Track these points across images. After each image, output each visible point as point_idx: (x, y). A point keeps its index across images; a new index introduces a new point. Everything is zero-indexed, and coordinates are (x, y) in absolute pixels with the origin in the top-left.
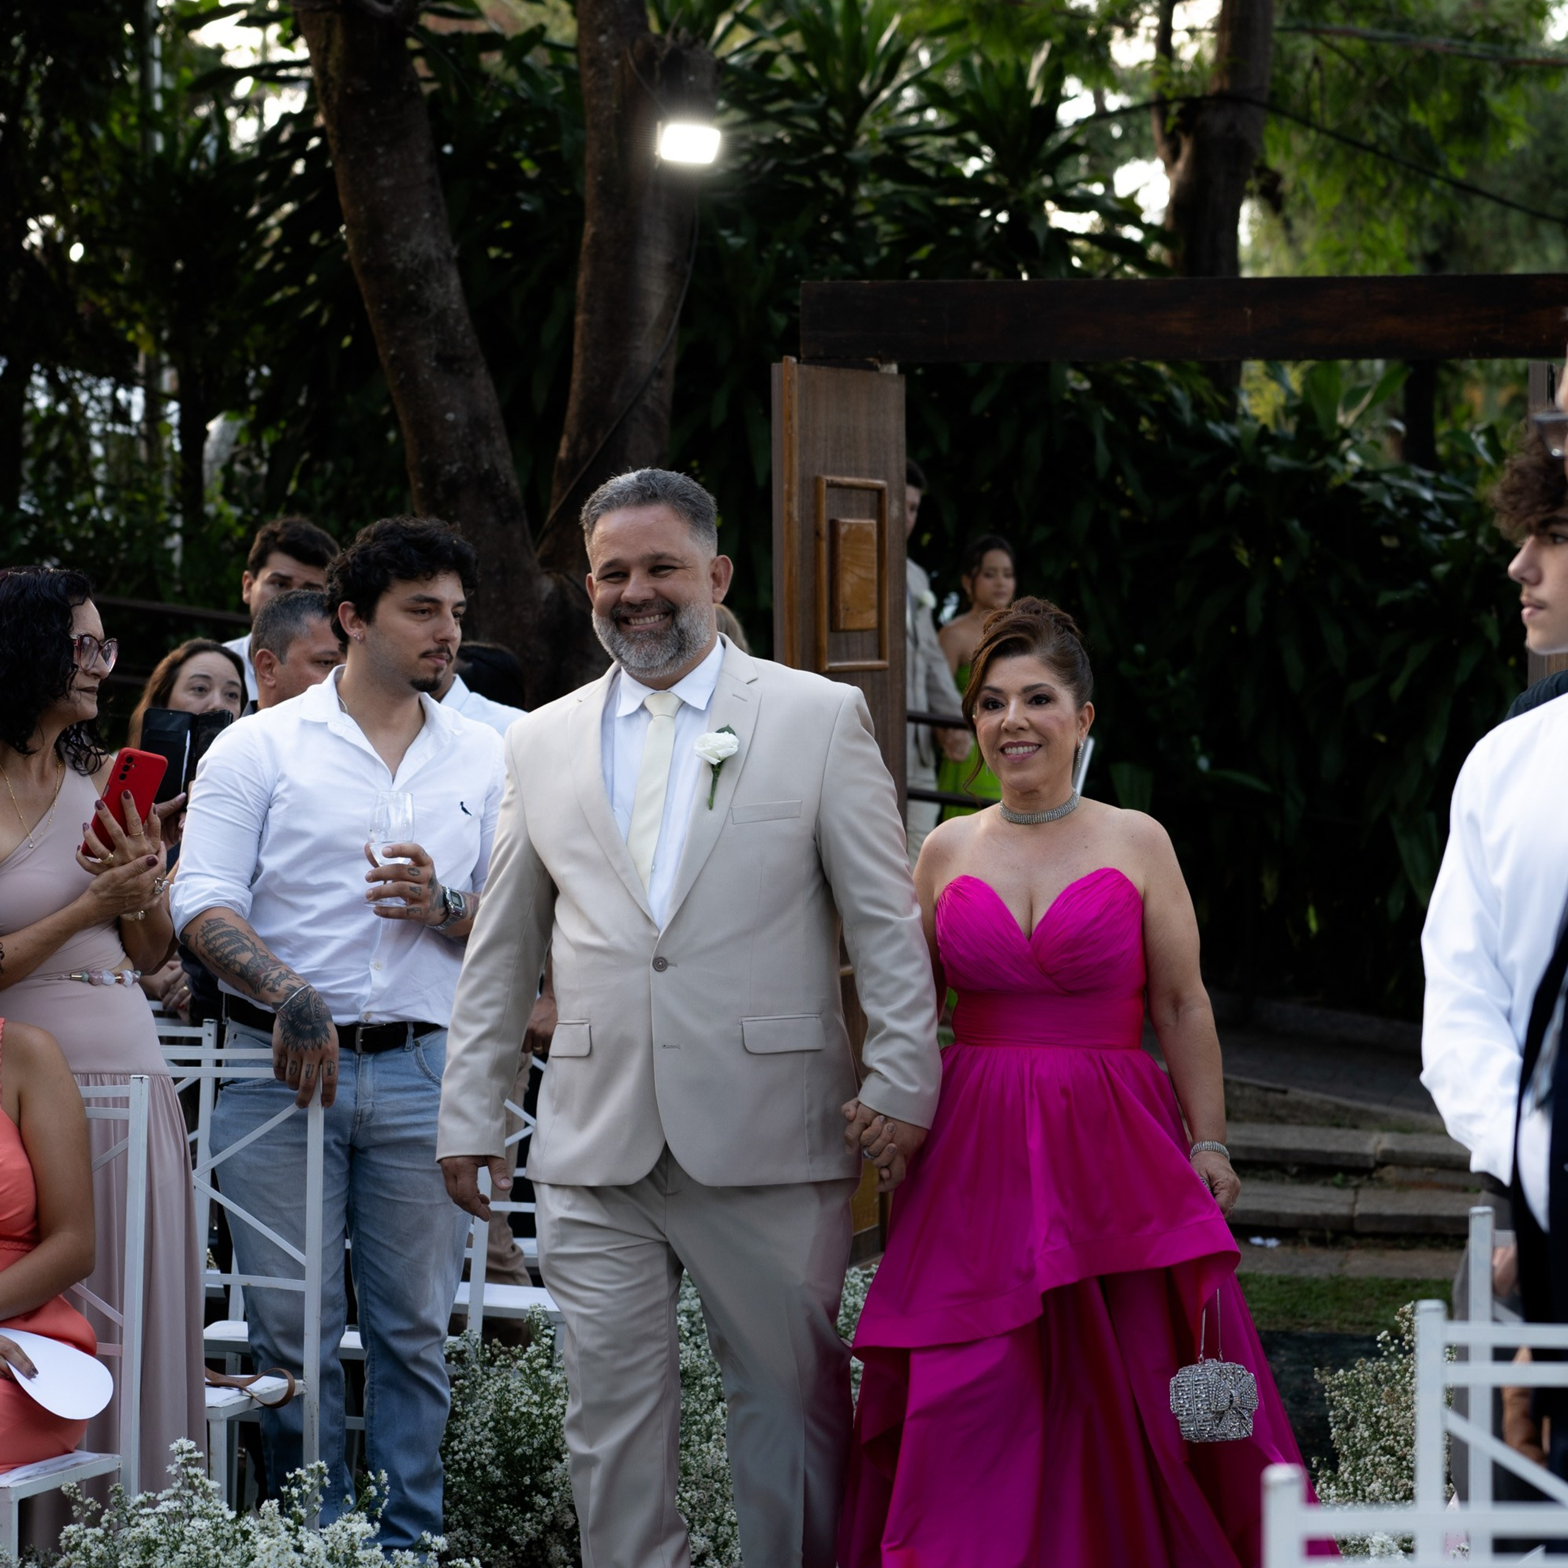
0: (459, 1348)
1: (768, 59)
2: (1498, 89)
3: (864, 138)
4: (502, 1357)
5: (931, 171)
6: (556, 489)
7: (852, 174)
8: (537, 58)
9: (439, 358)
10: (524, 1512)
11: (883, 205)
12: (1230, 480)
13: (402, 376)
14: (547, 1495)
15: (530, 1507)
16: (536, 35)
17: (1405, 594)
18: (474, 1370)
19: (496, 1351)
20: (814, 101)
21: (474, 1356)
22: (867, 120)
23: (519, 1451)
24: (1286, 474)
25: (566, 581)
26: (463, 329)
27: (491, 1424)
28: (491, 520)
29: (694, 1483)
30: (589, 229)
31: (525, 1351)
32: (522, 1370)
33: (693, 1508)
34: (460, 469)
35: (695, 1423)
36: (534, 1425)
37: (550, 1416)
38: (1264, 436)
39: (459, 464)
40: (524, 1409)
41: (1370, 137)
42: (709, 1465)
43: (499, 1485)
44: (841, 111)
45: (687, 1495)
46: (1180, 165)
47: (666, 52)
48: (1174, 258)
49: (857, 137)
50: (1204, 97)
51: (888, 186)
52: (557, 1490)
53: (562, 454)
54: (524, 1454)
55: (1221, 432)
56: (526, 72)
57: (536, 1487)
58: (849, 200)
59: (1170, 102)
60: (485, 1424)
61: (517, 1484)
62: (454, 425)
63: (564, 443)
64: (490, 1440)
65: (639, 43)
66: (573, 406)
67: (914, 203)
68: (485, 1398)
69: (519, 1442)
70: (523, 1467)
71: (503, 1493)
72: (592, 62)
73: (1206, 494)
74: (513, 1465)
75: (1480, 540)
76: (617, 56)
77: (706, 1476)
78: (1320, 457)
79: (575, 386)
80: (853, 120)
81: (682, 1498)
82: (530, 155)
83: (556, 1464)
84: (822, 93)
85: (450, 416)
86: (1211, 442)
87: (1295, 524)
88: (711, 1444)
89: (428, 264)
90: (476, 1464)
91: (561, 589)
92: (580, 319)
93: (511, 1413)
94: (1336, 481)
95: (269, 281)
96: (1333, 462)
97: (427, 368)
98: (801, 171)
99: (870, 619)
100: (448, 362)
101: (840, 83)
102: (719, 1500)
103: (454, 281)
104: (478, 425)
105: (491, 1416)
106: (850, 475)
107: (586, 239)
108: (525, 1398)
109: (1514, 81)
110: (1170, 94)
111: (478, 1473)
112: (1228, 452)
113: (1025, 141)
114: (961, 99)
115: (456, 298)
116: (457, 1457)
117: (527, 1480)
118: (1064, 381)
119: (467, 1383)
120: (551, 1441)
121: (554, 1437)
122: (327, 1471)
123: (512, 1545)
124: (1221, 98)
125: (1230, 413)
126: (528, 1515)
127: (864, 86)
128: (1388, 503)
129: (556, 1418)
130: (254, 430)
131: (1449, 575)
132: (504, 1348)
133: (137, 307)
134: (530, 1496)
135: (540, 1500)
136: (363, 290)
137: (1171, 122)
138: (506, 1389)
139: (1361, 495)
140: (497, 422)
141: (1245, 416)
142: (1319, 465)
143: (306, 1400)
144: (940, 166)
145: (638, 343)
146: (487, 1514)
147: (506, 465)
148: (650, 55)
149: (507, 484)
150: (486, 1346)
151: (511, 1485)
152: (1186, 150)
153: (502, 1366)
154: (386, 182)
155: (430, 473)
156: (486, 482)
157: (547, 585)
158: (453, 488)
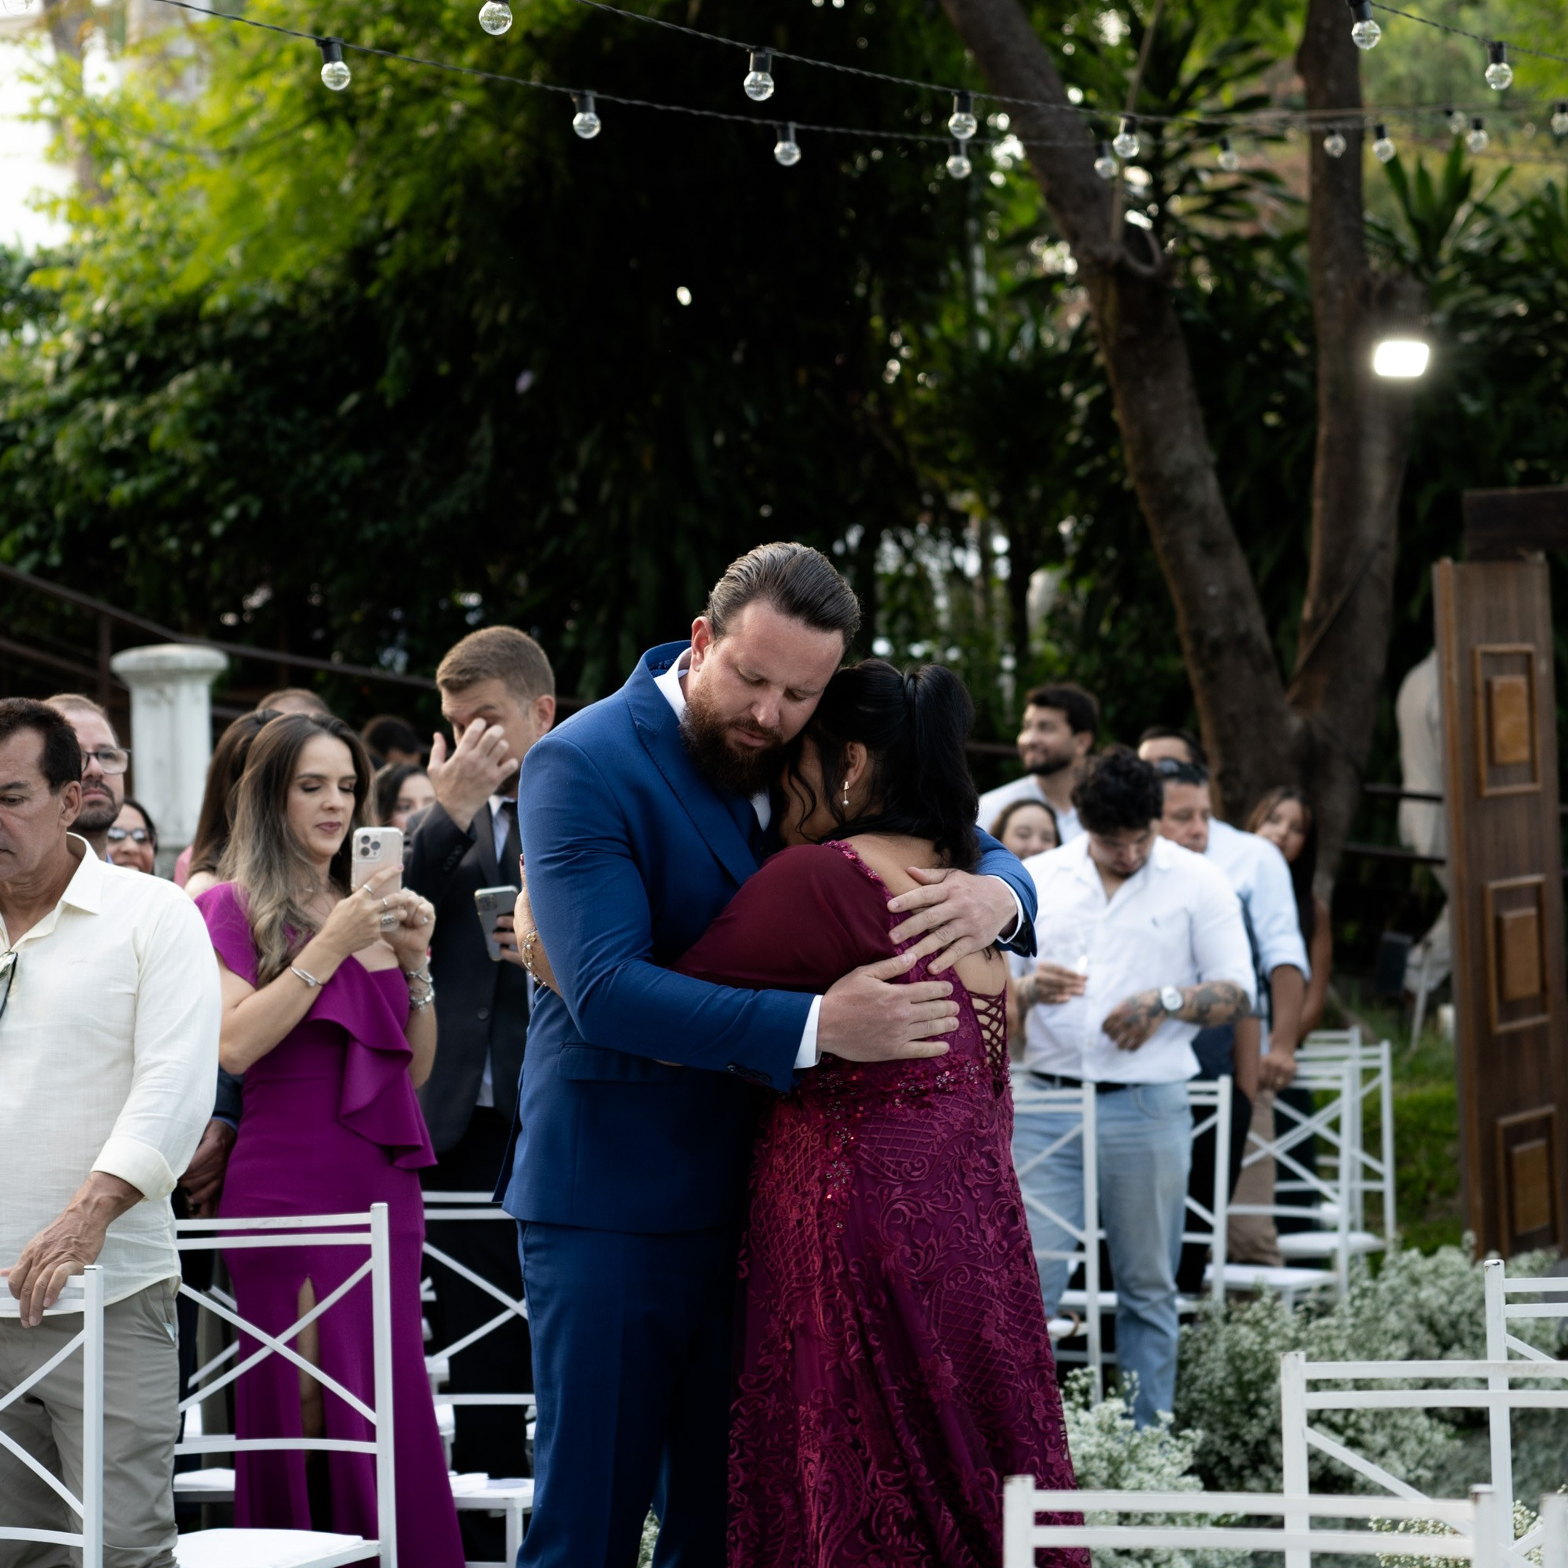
0: (1204, 1308)
6: (1301, 643)
9: (1201, 544)
13: (1173, 560)
14: (1267, 1406)
20: (1544, 277)
25: (1311, 717)
26: (1221, 521)
28: (1248, 672)
34: (1221, 633)
39: (1221, 629)
43: (1232, 1401)
47: (1381, 284)
52: (1273, 1403)
53: (1306, 615)
54: (1249, 1379)
57: (1258, 1401)
61: (1245, 1399)
62: (1215, 598)
63: (1307, 606)
64: (1224, 1368)
65: (1360, 278)
66: (1314, 575)
69: (1248, 1371)
70: (1249, 1388)
72: (1321, 294)
74: (1243, 1387)
76: (1342, 289)
82: (1298, 337)
85: (1212, 590)
89: (1190, 470)
91: (1307, 726)
92: (1316, 504)
95: (1079, 454)
97: (1192, 552)
99: (1523, 754)
100: (1209, 547)
103: (1212, 482)
104: (1235, 597)
106: (1502, 645)
107: (1321, 439)
115: (1214, 496)
117: (1253, 1397)
120: (1269, 1369)
123: (1245, 1444)
130: (1072, 580)
133: (968, 479)
135: (1262, 1411)
140: (1250, 595)
143: (1089, 1336)
145: (1365, 523)
146: (1227, 1424)
147: (1258, 627)
148: (1367, 288)
149: (1260, 643)
151: (1242, 1401)
154: (1154, 406)
155: (1198, 636)
156: (1243, 642)
157: (1295, 722)
158: (1216, 648)
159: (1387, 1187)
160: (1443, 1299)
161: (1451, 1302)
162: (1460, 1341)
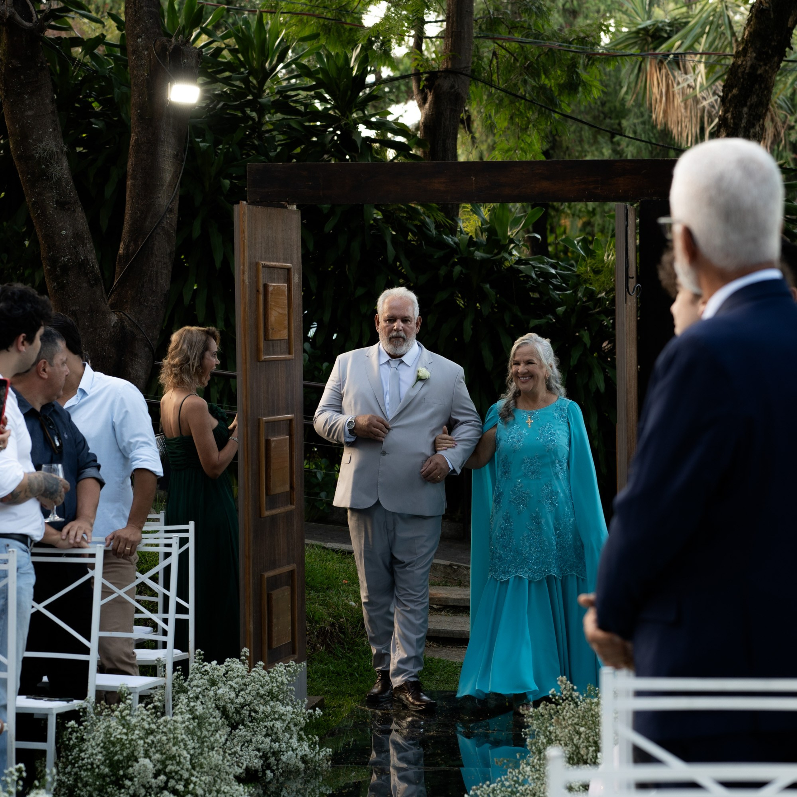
0: (84, 706)
1: (219, 50)
2: (585, 67)
3: (267, 91)
4: (106, 710)
5: (302, 108)
6: (118, 269)
7: (262, 110)
8: (100, 50)
9: (57, 202)
10: (120, 789)
11: (277, 126)
12: (455, 264)
13: (39, 212)
14: (131, 779)
15: (122, 786)
16: (100, 40)
17: (543, 321)
18: (92, 717)
19: (103, 708)
20: (243, 73)
21: (92, 710)
22: (268, 83)
23: (116, 758)
24: (483, 260)
25: (123, 316)
26: (70, 187)
27: (102, 745)
28: (85, 285)
29: (205, 772)
30: (133, 137)
31: (118, 707)
32: (117, 717)
33: (205, 784)
34: (68, 259)
35: (206, 742)
36: (123, 745)
37: (132, 740)
38: (471, 242)
39: (69, 257)
40: (119, 737)
41: (522, 91)
42: (213, 763)
43: (106, 775)
44: (255, 78)
45: (203, 778)
46: (427, 106)
47: (172, 47)
48: (424, 152)
49: (264, 91)
50: (439, 71)
51: (279, 116)
52: (136, 777)
53: (121, 251)
54: (118, 760)
55: (449, 240)
56: (95, 57)
57: (125, 776)
58: (260, 123)
59: (422, 74)
60: (98, 745)
61: (115, 774)
62: (66, 237)
63: (122, 245)
64: (101, 753)
65: (158, 42)
66: (126, 227)
67: (294, 125)
68: (98, 731)
69: (116, 753)
70: (118, 766)
71: (108, 780)
72: (134, 52)
73: (443, 272)
74: (114, 765)
75: (580, 295)
76: (147, 50)
77: (211, 769)
78: (499, 253)
79: (127, 217)
80: (262, 83)
81: (201, 780)
82: (97, 100)
83: (135, 764)
84: (246, 69)
85: (64, 232)
86: (446, 245)
87: (488, 286)
88: (214, 752)
89: (52, 155)
90: (95, 766)
91: (121, 320)
92: (129, 183)
93: (112, 739)
94: (507, 264)
96: (506, 255)
97: (51, 208)
98: (236, 108)
99: (284, 335)
100: (62, 205)
101: (255, 63)
102: (219, 781)
103: (65, 163)
104: (78, 236)
105: (102, 741)
106: (273, 261)
107: (132, 142)
108: (119, 731)
109: (593, 64)
110: (422, 70)
111: (97, 770)
112: (453, 250)
113: (349, 93)
114: (317, 71)
115: (66, 172)
116: (84, 762)
117: (121, 773)
118: (372, 214)
119: (89, 724)
120: (133, 752)
121: (134, 750)
122: (24, 769)
124: (447, 71)
125: (453, 230)
126: (123, 791)
127: (267, 65)
128: (534, 276)
129: (135, 740)
131: (565, 312)
132: (107, 706)
134: (123, 781)
135: (128, 783)
136: (18, 168)
137: (422, 84)
138: (109, 726)
139: (520, 272)
140: (88, 235)
141: (461, 232)
142: (499, 256)
143: (9, 733)
144: (306, 106)
145: (160, 195)
147: (93, 258)
148: (164, 48)
149: (93, 266)
150: (98, 705)
151: (112, 775)
152: (430, 98)
153: (106, 715)
154: (29, 113)
155: (54, 261)
156: (82, 265)
157: (114, 318)
158: (65, 269)
159: (191, 617)
160: (233, 695)
161: (237, 696)
162: (242, 722)
